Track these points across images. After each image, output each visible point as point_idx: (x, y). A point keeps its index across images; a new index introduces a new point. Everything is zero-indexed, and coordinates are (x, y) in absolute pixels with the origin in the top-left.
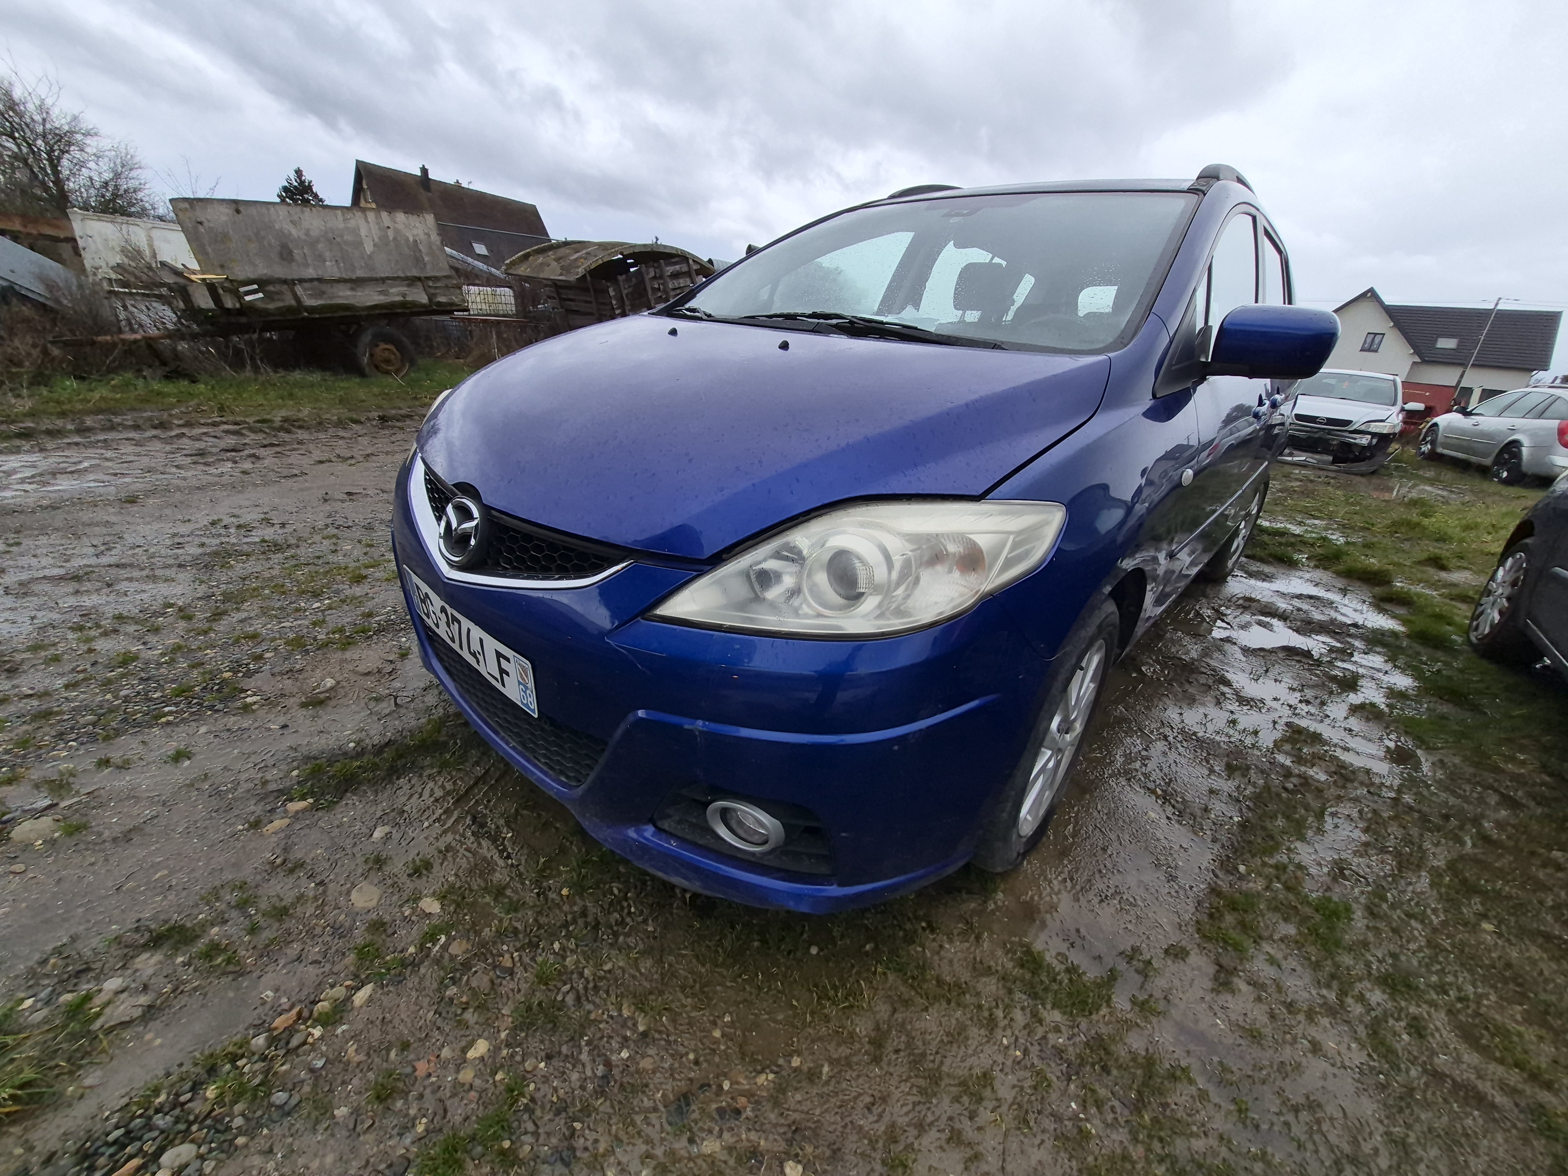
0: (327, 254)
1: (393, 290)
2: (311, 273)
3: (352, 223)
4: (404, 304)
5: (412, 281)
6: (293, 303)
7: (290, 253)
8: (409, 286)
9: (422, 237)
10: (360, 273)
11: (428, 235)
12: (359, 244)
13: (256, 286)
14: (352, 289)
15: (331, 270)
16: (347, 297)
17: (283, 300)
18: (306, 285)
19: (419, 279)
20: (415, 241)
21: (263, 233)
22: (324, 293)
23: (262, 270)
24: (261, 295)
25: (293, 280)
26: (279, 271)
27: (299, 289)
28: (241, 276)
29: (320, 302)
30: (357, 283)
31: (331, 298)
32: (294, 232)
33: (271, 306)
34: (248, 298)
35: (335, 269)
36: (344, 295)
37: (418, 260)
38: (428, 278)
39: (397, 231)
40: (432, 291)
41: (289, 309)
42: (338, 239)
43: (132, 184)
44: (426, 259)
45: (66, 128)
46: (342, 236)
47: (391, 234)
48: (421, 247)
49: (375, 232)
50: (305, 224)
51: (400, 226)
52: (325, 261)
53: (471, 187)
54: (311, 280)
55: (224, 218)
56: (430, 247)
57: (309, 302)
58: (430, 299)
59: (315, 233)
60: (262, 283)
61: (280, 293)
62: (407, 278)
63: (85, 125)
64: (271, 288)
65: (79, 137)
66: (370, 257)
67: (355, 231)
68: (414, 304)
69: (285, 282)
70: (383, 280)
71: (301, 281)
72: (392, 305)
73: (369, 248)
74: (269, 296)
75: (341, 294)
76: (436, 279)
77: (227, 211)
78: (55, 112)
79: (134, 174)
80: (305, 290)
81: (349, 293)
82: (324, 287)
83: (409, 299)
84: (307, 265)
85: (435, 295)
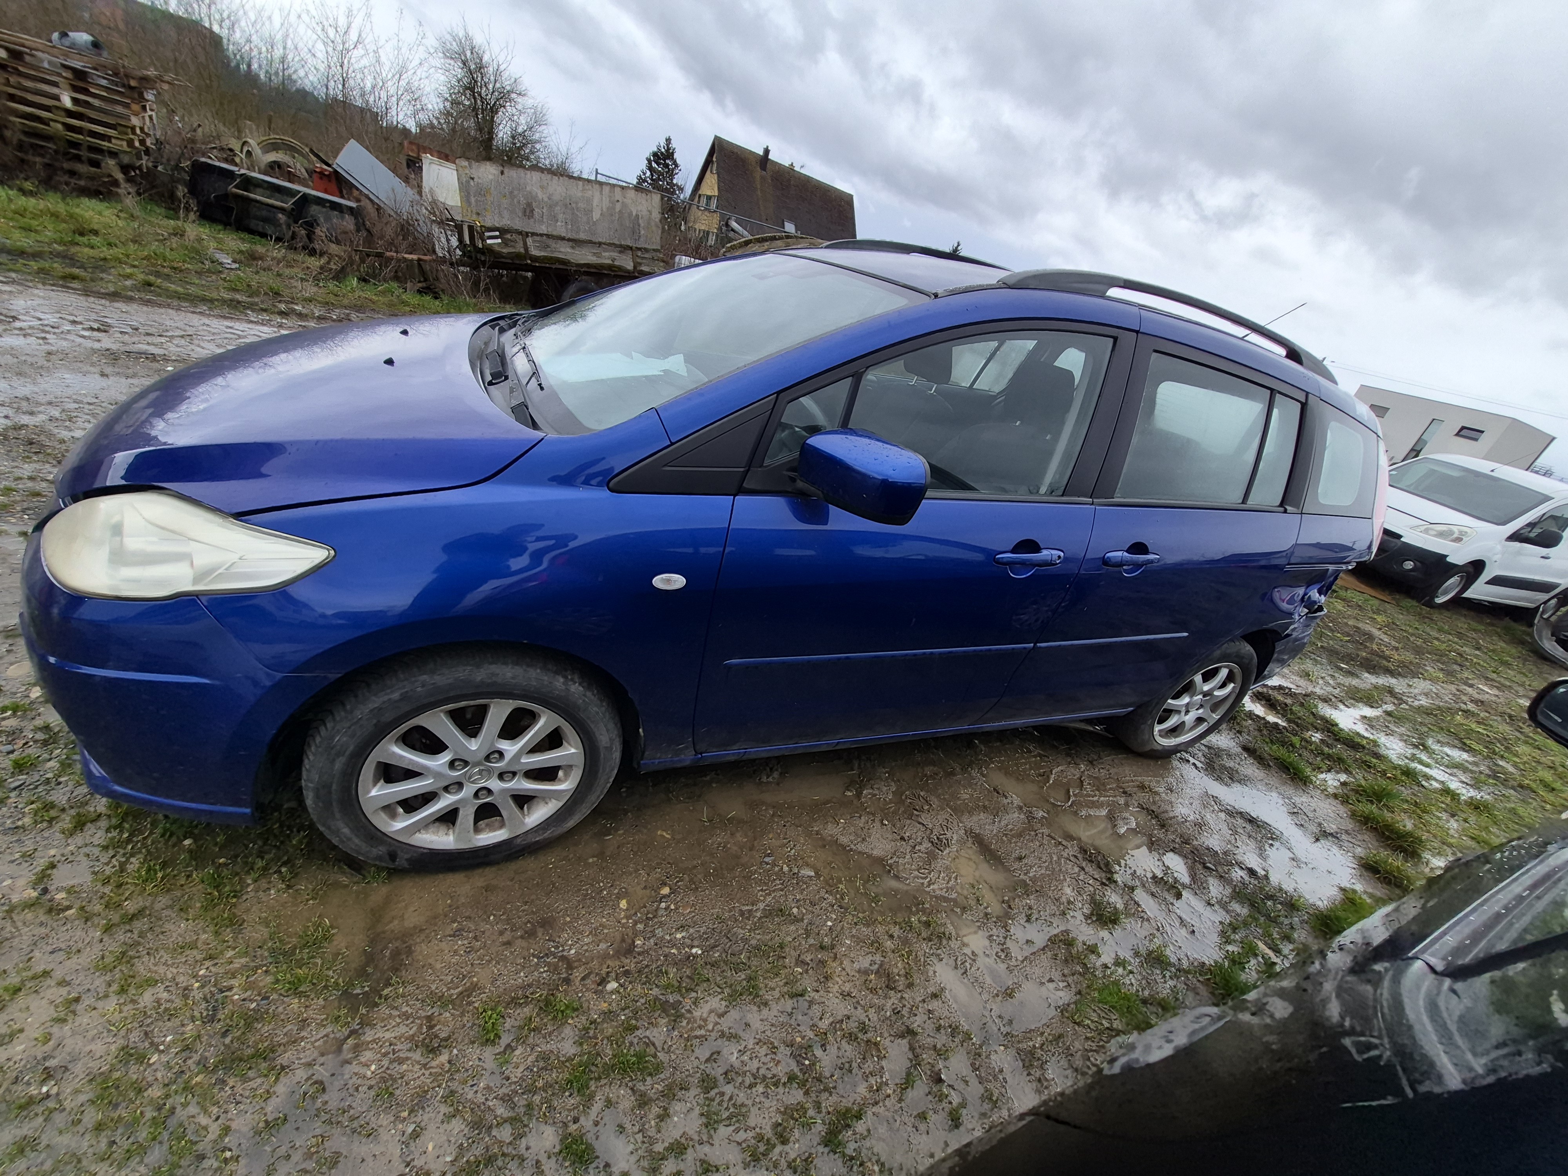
0: (561, 216)
1: (607, 254)
2: (543, 229)
3: (589, 194)
4: (610, 267)
5: (624, 249)
6: (522, 250)
7: (532, 211)
8: (620, 252)
9: (645, 213)
10: (582, 236)
11: (650, 212)
12: (589, 212)
13: (497, 233)
14: (573, 247)
15: (560, 229)
16: (566, 254)
17: (514, 247)
18: (538, 238)
19: (631, 248)
20: (637, 216)
21: (516, 192)
22: (548, 246)
23: (505, 221)
24: (499, 241)
25: (527, 233)
26: (518, 224)
27: (529, 241)
28: (489, 224)
29: (543, 254)
30: (576, 242)
31: (552, 252)
32: (540, 195)
33: (505, 251)
34: (489, 242)
35: (564, 230)
36: (564, 251)
37: (634, 231)
38: (639, 249)
39: (624, 205)
40: (639, 260)
41: (518, 255)
42: (574, 205)
43: (537, 136)
44: (642, 232)
45: (508, 88)
46: (577, 203)
47: (618, 207)
48: (640, 221)
49: (606, 203)
50: (551, 190)
51: (628, 201)
52: (557, 221)
53: (803, 171)
54: (541, 235)
55: (491, 177)
56: (649, 223)
57: (535, 252)
58: (635, 267)
59: (556, 197)
60: (503, 232)
61: (515, 241)
62: (621, 246)
63: (521, 88)
64: (508, 236)
65: (513, 96)
66: (595, 223)
67: (589, 201)
68: (620, 268)
69: (520, 233)
70: (600, 244)
71: (533, 234)
72: (602, 266)
73: (596, 215)
74: (505, 243)
75: (562, 250)
76: (646, 250)
77: (495, 172)
78: (505, 75)
79: (541, 129)
80: (534, 241)
81: (569, 250)
82: (551, 242)
83: (616, 263)
84: (541, 222)
85: (640, 264)
